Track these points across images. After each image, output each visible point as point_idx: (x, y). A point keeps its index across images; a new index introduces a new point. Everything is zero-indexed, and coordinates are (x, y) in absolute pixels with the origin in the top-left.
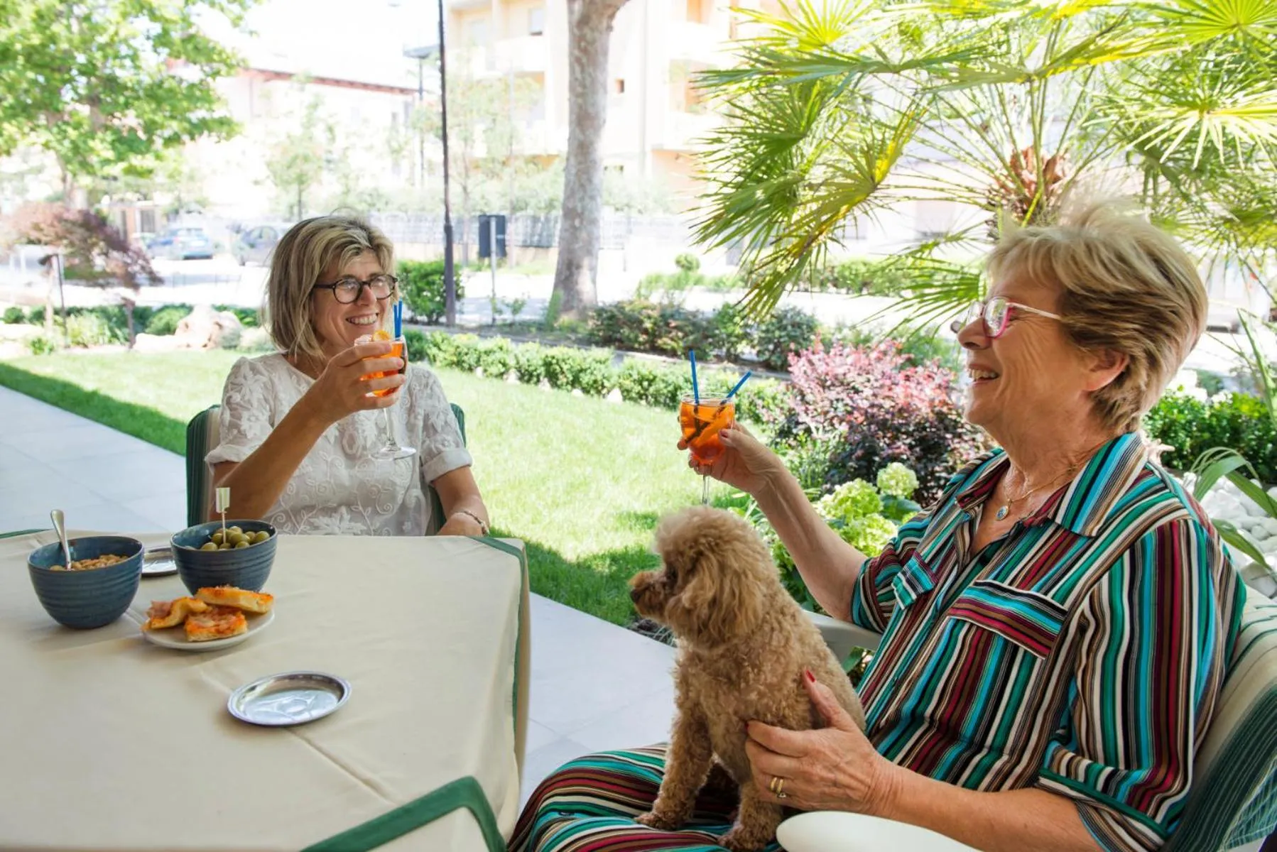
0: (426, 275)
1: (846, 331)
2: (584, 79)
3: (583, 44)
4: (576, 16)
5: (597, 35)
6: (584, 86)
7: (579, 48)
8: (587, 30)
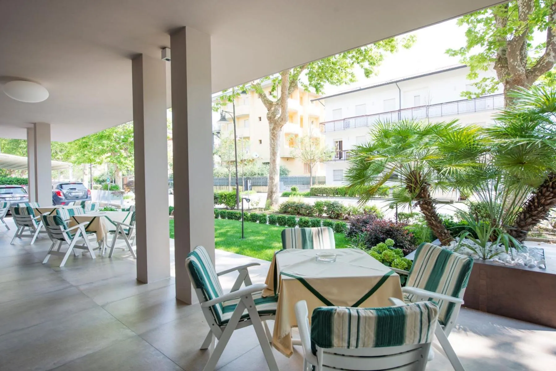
0: (231, 196)
1: (351, 208)
2: (274, 143)
3: (274, 135)
4: (272, 128)
5: (277, 132)
6: (274, 145)
7: (273, 135)
8: (275, 131)
